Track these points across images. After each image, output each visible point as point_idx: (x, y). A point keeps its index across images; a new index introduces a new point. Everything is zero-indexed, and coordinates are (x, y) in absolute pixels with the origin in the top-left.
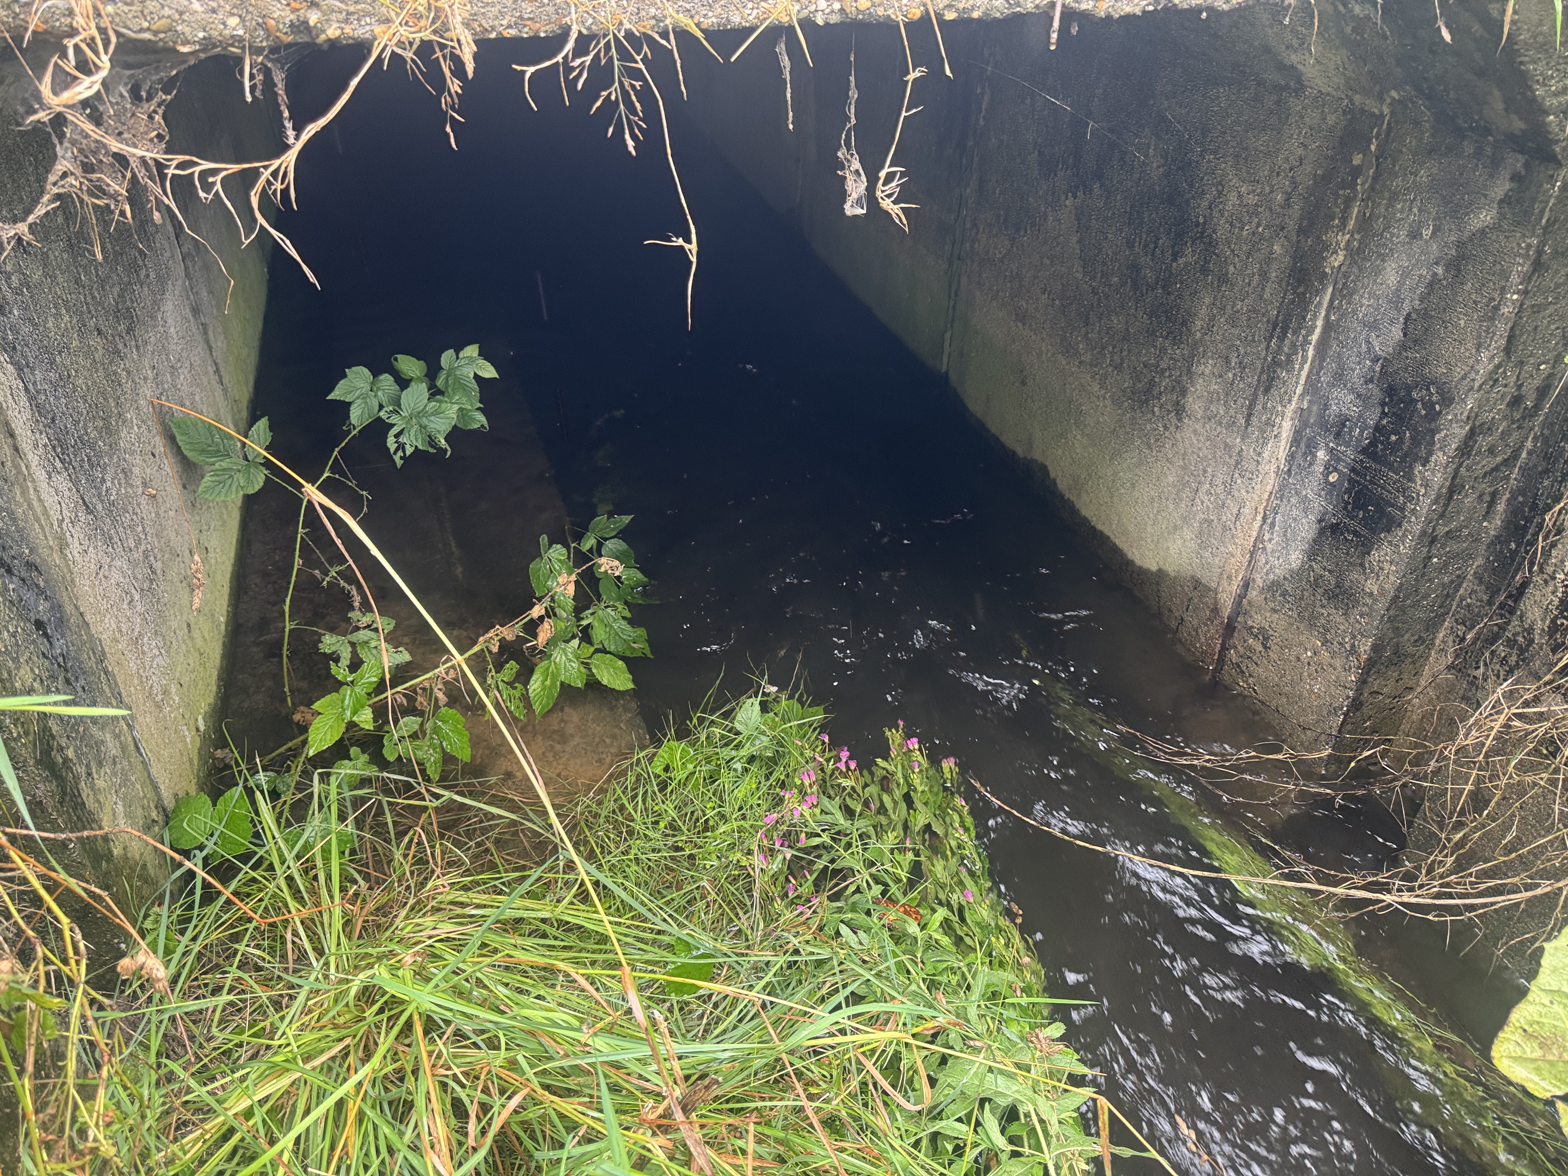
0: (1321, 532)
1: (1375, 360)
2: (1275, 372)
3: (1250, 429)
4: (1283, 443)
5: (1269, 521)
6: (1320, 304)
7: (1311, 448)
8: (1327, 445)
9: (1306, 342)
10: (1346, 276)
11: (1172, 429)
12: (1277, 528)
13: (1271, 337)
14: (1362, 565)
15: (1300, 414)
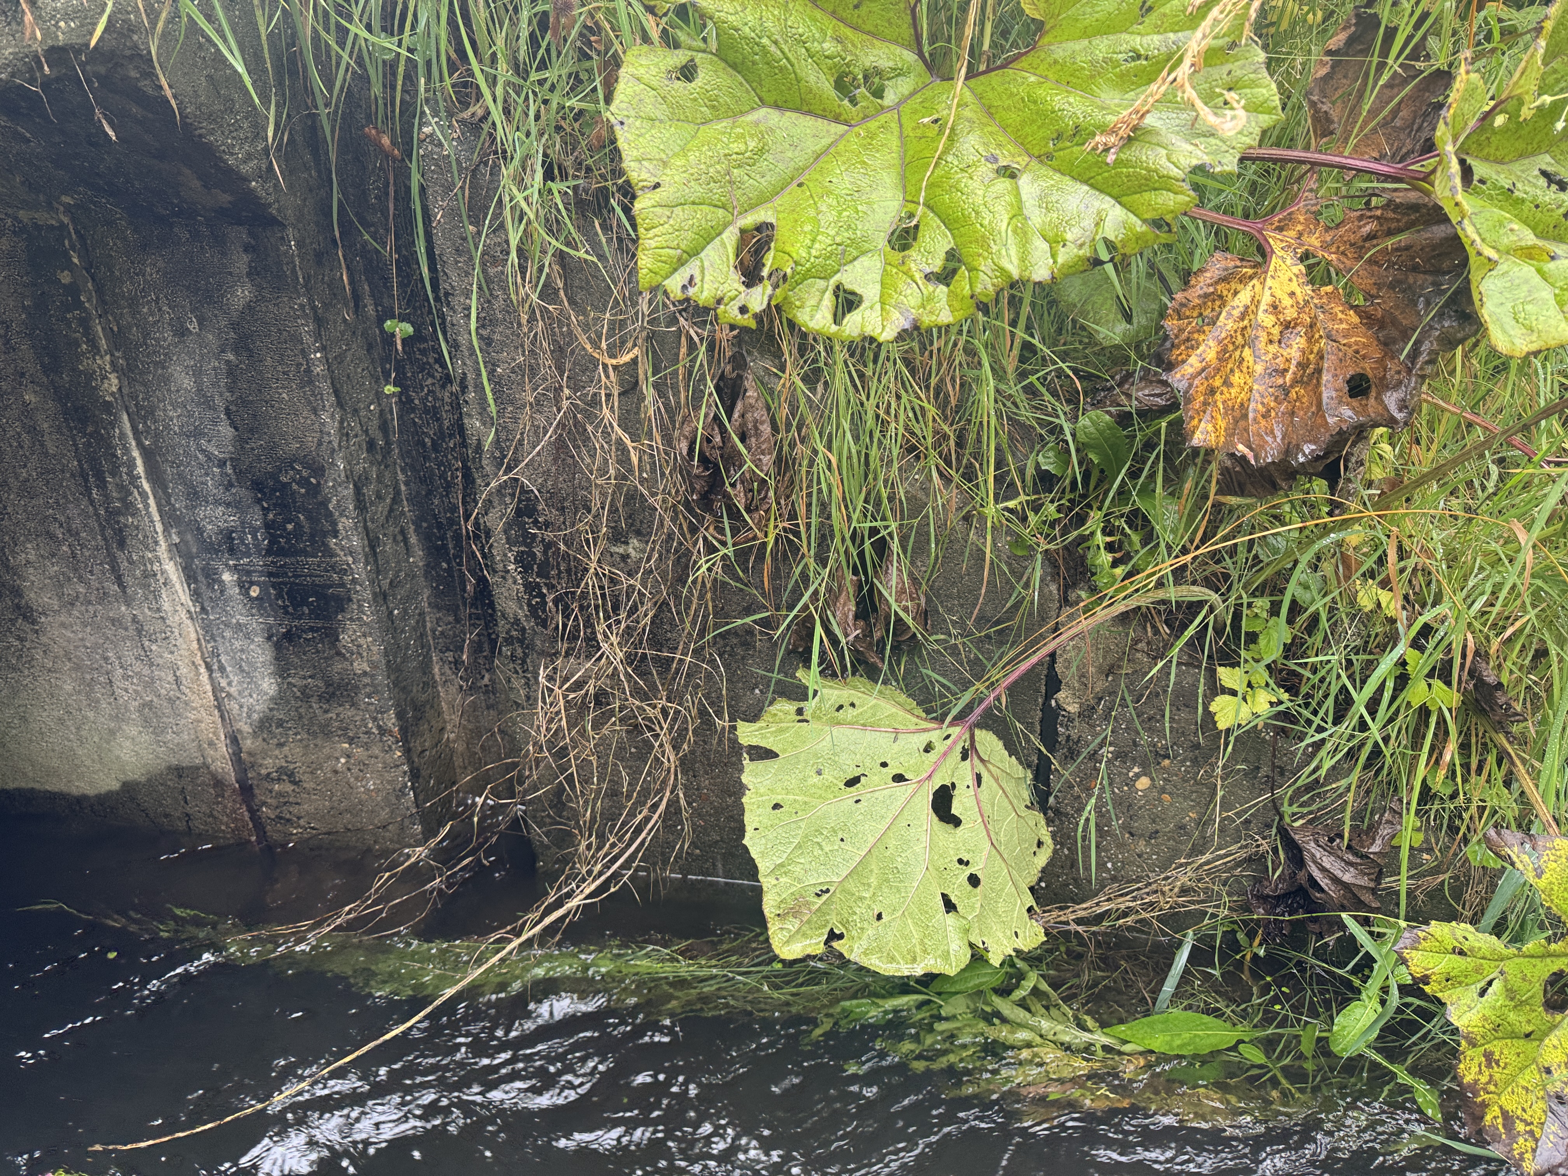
0: (278, 647)
1: (222, 464)
2: (118, 522)
3: (128, 591)
4: (178, 586)
5: (215, 667)
6: (123, 436)
7: (212, 577)
8: (227, 565)
9: (134, 479)
10: (134, 397)
11: (31, 636)
12: (229, 669)
13: (88, 490)
14: (339, 653)
15: (176, 550)
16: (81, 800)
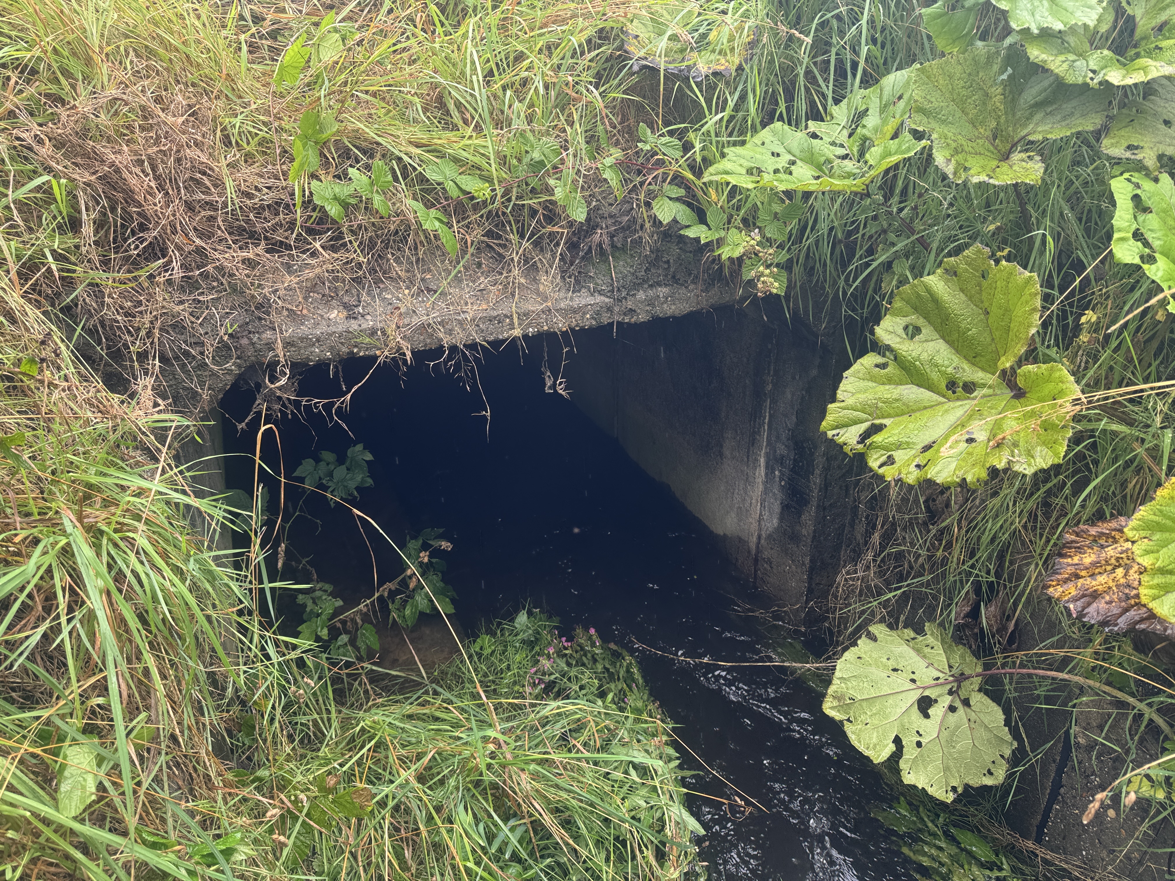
0: (783, 509)
1: (789, 430)
2: (755, 435)
3: (749, 462)
4: (762, 469)
5: (763, 506)
6: (766, 406)
7: (773, 470)
8: (778, 468)
9: (764, 422)
10: (774, 395)
11: (720, 464)
12: (766, 509)
13: (751, 421)
14: (799, 522)
15: (767, 455)
16: (712, 532)
